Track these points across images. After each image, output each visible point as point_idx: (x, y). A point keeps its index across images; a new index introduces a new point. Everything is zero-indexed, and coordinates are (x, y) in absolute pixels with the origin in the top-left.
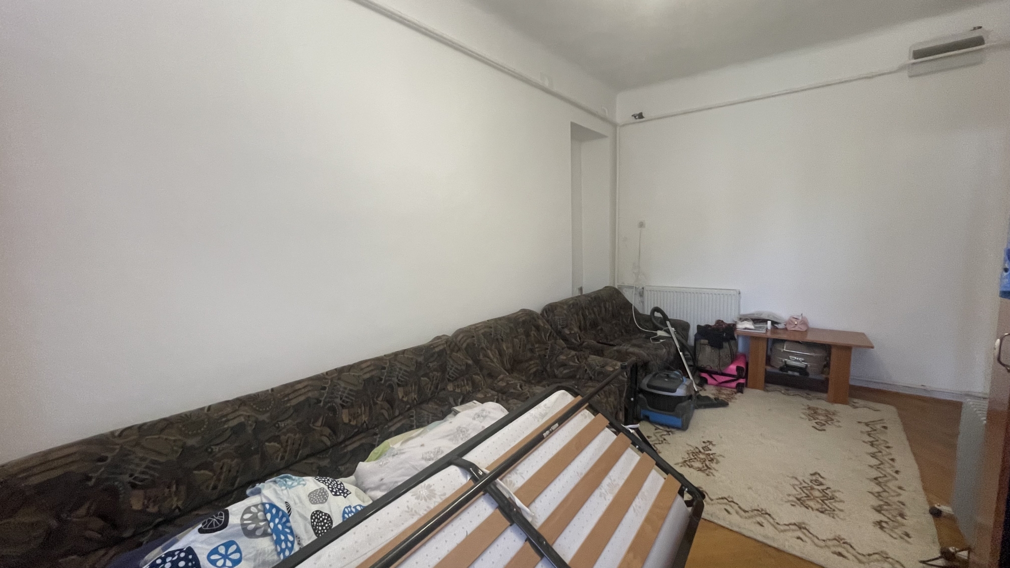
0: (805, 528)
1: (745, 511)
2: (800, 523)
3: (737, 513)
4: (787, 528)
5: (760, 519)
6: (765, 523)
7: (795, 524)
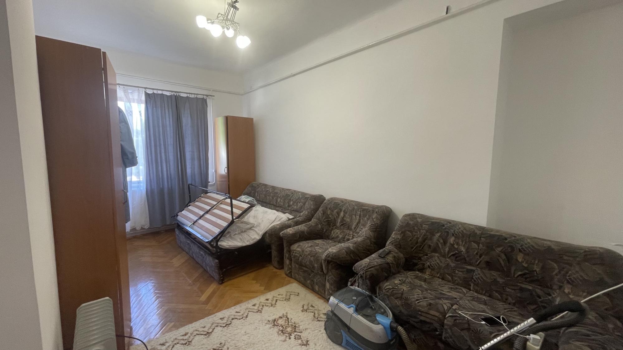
0: (206, 335)
1: (233, 319)
2: (209, 336)
3: (234, 316)
4: (212, 328)
5: (225, 321)
6: (220, 321)
7: (211, 333)
